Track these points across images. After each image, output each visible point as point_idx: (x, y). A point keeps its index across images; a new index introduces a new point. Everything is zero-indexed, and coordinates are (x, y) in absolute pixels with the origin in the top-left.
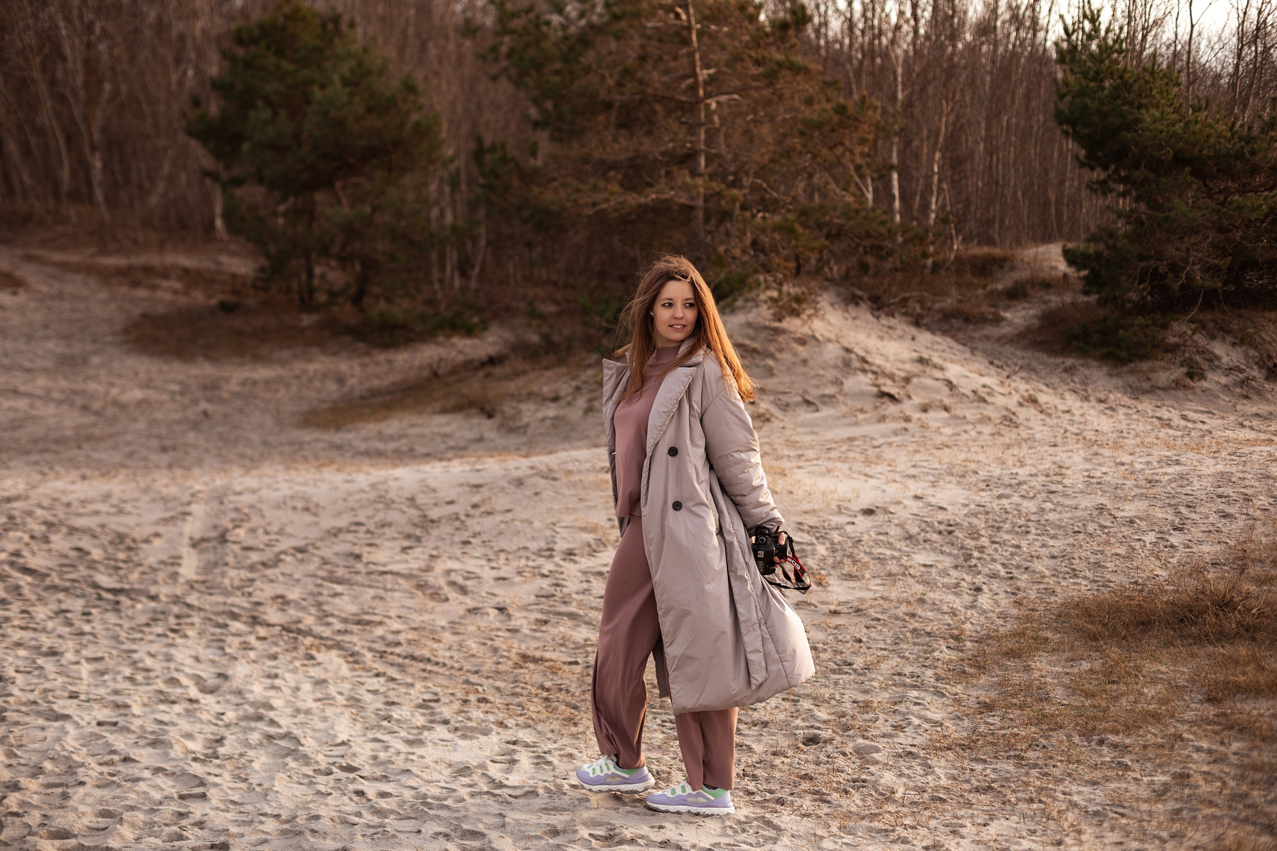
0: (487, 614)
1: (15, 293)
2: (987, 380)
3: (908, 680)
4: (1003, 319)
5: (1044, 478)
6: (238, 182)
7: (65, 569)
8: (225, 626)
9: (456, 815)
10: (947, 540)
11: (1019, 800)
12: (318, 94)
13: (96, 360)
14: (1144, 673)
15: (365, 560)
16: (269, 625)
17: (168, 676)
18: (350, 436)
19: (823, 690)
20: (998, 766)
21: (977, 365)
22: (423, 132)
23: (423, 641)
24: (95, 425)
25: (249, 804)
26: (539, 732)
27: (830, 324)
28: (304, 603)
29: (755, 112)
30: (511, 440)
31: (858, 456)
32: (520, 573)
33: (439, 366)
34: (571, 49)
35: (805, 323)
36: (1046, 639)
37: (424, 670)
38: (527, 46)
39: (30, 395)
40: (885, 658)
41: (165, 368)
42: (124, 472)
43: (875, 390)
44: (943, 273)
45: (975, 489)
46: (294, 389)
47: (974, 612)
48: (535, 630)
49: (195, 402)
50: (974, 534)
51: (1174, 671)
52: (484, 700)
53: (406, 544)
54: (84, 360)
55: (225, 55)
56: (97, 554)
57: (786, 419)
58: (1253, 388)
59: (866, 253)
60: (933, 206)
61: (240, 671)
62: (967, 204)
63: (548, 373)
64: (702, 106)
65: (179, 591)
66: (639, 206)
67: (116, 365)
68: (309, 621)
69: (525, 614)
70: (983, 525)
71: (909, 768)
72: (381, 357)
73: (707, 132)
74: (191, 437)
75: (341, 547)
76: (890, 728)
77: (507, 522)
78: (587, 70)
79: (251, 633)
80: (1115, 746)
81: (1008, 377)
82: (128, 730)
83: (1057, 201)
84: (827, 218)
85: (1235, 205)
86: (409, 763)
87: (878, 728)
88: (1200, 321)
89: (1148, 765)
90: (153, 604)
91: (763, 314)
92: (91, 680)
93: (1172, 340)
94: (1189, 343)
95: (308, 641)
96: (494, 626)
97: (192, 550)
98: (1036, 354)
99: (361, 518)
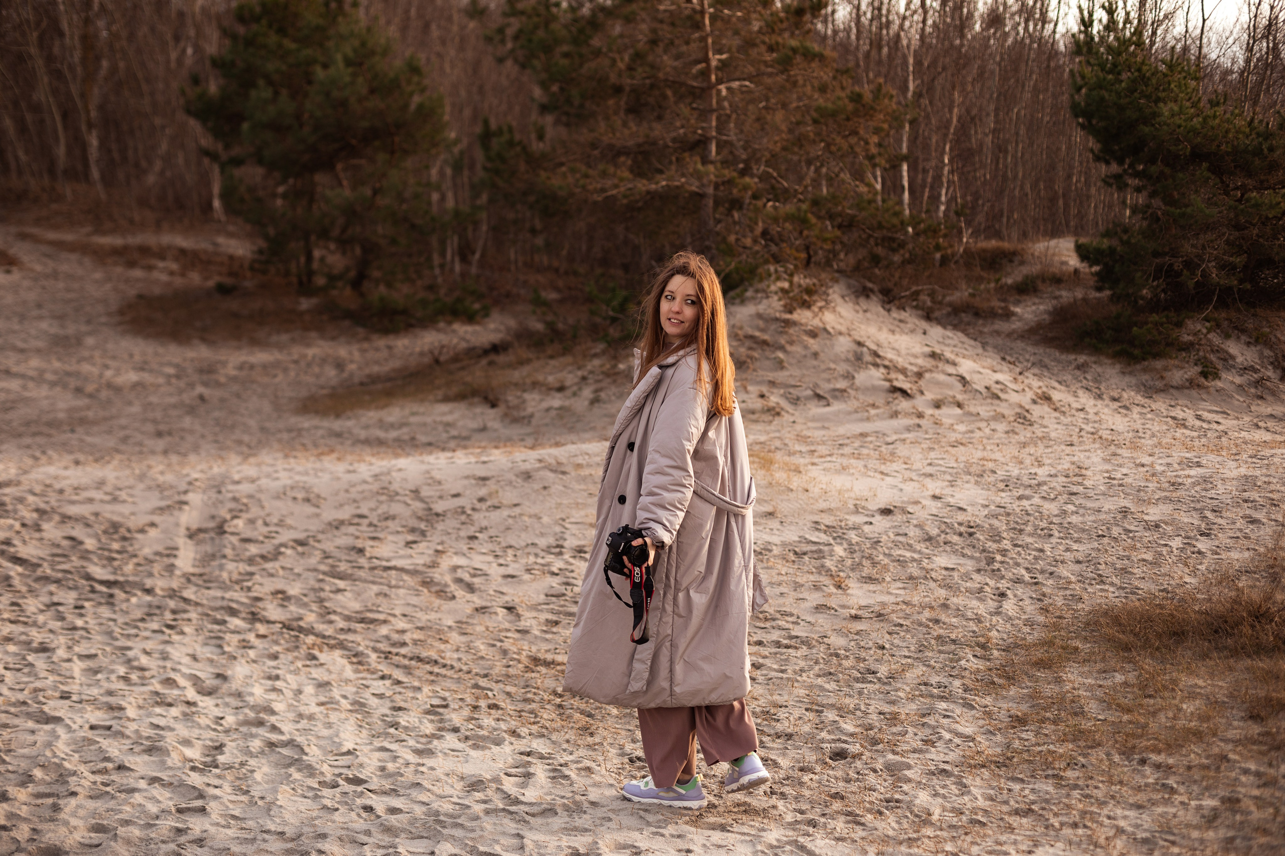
0: (496, 613)
1: (8, 272)
2: (999, 377)
3: (935, 691)
4: (1013, 314)
5: (1064, 479)
6: (237, 162)
7: (57, 559)
8: (224, 622)
9: (472, 835)
10: (968, 542)
11: (1062, 824)
12: (320, 73)
13: (90, 341)
14: (1181, 686)
15: (368, 555)
16: (269, 622)
17: (164, 676)
18: (350, 423)
19: (847, 701)
20: (1036, 787)
21: (989, 360)
22: (427, 113)
23: (429, 641)
24: (88, 408)
25: (251, 819)
26: (554, 743)
27: (841, 317)
28: (305, 599)
29: (767, 99)
30: (515, 431)
31: (872, 452)
32: (528, 571)
33: (440, 353)
34: (581, 31)
35: (816, 315)
36: (1076, 649)
37: (431, 673)
38: (536, 27)
39: (23, 376)
40: (910, 666)
41: (161, 350)
42: (118, 457)
43: (887, 384)
44: (953, 266)
45: (993, 489)
46: (292, 374)
47: (999, 618)
48: (545, 632)
49: (192, 386)
50: (996, 537)
51: (1213, 685)
52: (495, 707)
53: (410, 538)
54: (78, 341)
55: (225, 32)
56: (90, 544)
57: (797, 413)
58: (1268, 388)
59: (877, 245)
60: (943, 199)
61: (240, 671)
62: (976, 196)
63: (553, 362)
64: (714, 92)
65: (175, 585)
66: (648, 192)
67: (110, 346)
68: (310, 618)
69: (534, 614)
70: (1004, 528)
71: (944, 787)
72: (381, 342)
73: (718, 119)
74: (187, 422)
75: (344, 541)
76: (919, 743)
77: (515, 517)
78: (597, 53)
79: (250, 630)
80: (1158, 766)
81: (1021, 373)
82: (123, 735)
83: (1064, 195)
84: (840, 208)
85: (1253, 202)
86: (419, 776)
87: (908, 743)
88: (1215, 320)
89: (1195, 788)
90: (148, 598)
91: (773, 305)
92: (83, 679)
93: (1186, 338)
94: (1203, 342)
95: (310, 639)
96: (503, 627)
97: (189, 541)
98: (1048, 350)
99: (364, 511)
